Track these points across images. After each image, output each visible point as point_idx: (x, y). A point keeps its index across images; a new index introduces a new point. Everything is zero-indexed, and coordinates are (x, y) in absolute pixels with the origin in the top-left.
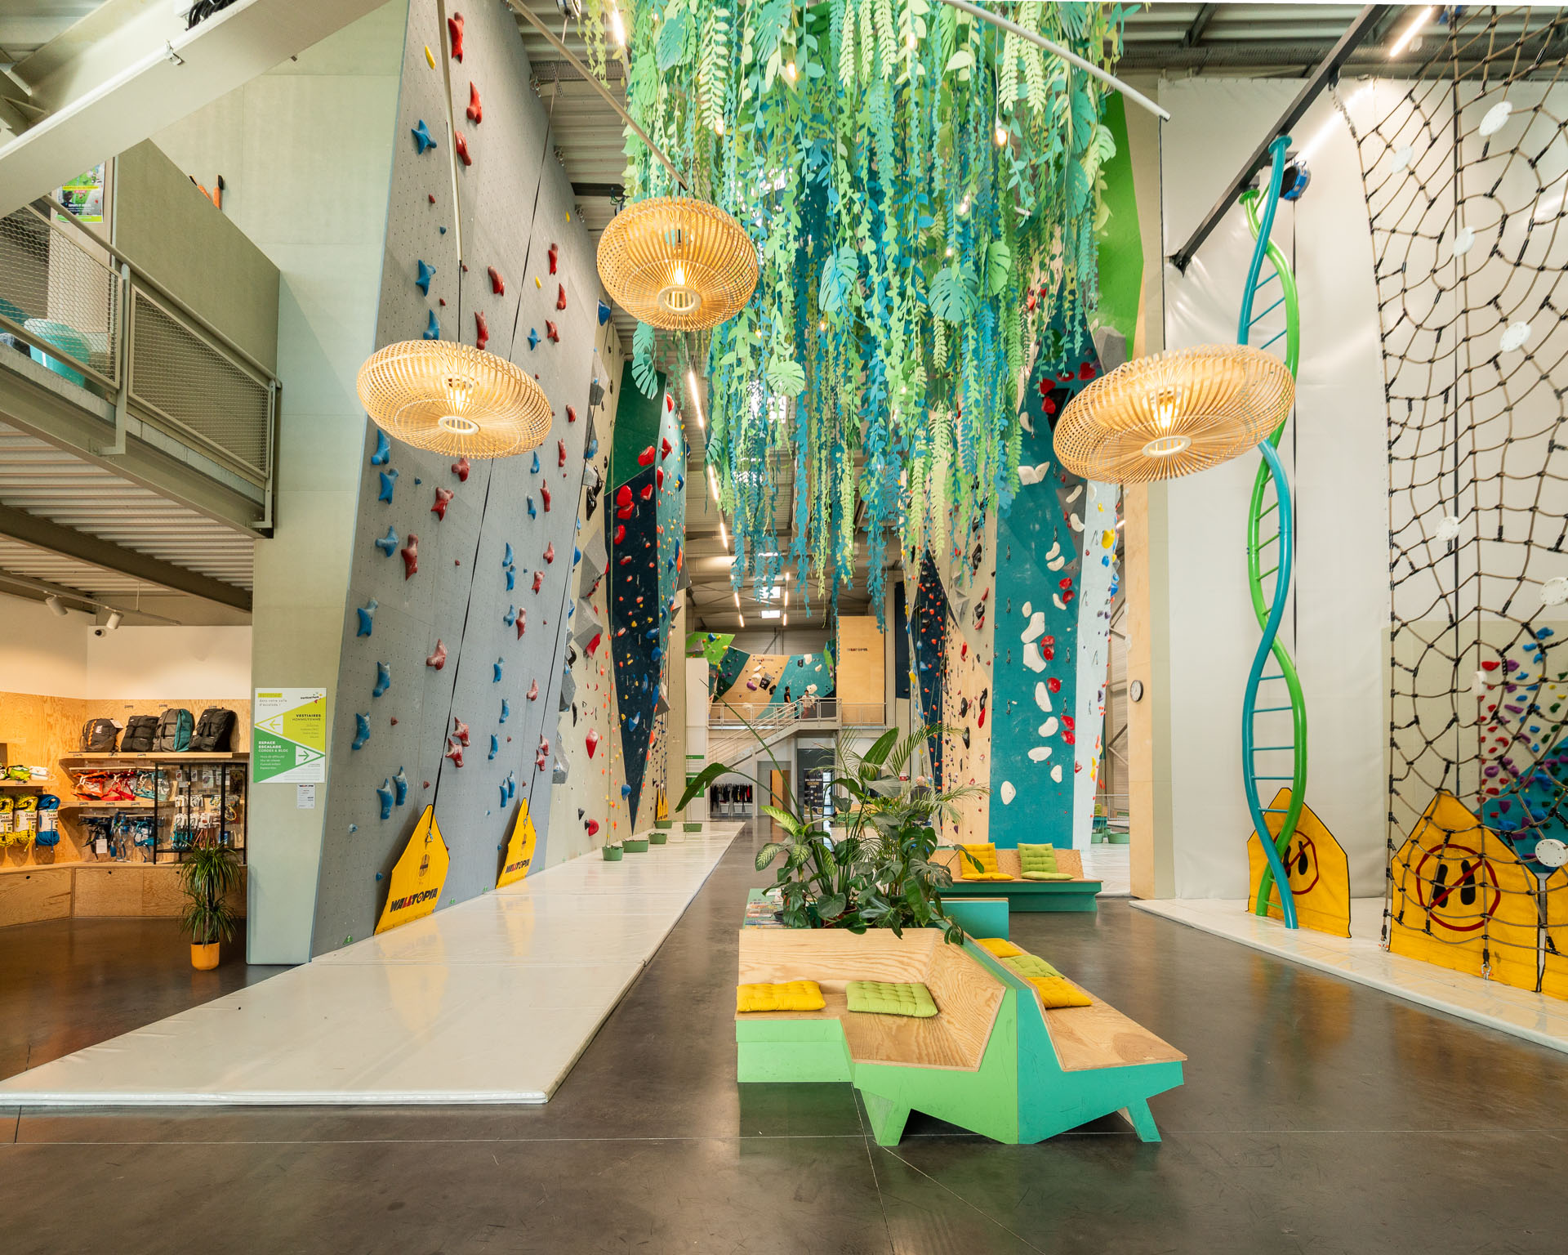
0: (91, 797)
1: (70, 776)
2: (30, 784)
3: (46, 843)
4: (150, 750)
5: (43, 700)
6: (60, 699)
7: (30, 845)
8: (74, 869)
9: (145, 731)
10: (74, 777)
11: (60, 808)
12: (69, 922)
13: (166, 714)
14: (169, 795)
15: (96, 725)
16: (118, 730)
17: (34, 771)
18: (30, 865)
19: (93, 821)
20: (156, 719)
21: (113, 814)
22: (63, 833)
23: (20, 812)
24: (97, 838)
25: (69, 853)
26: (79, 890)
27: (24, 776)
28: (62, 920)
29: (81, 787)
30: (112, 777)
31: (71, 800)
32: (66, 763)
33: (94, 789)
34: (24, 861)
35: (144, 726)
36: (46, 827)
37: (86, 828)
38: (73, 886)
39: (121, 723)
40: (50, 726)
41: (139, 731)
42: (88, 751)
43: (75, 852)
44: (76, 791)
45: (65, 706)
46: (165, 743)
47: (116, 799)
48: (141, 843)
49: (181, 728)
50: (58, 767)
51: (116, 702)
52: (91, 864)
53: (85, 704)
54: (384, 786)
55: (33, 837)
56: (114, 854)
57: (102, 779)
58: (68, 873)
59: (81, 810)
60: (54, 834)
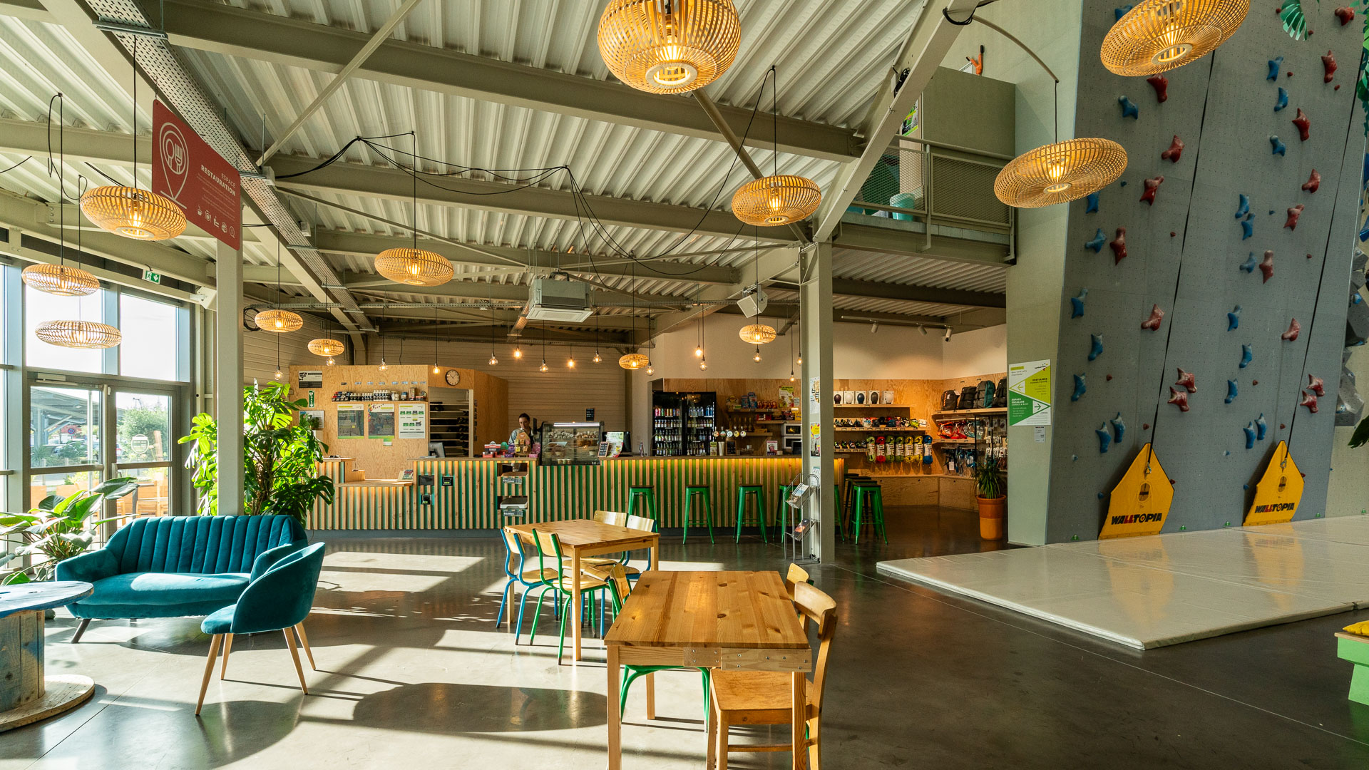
0: (946, 437)
1: (937, 425)
2: (919, 429)
3: (927, 461)
4: (972, 408)
5: (924, 382)
6: (931, 381)
7: (921, 463)
8: (939, 478)
9: (970, 395)
10: (938, 425)
11: (933, 443)
12: (937, 507)
13: (979, 385)
14: (983, 436)
15: (947, 394)
16: (958, 396)
17: (920, 422)
18: (921, 474)
19: (947, 451)
20: (975, 388)
21: (956, 447)
22: (934, 457)
23: (916, 445)
24: (950, 461)
25: (938, 469)
26: (942, 490)
27: (916, 425)
28: (934, 506)
29: (941, 431)
30: (955, 425)
31: (938, 439)
32: (935, 417)
33: (948, 432)
34: (918, 472)
35: (969, 393)
36: (927, 454)
37: (945, 454)
38: (939, 488)
39: (958, 393)
40: (927, 397)
41: (967, 397)
42: (944, 410)
43: (941, 469)
44: (939, 434)
45: (934, 384)
46: (979, 403)
47: (958, 438)
48: (970, 465)
49: (988, 393)
50: (931, 419)
51: (957, 379)
52: (947, 476)
53: (942, 382)
54: (1102, 427)
55: (921, 459)
56: (957, 471)
57: (950, 426)
58: (936, 479)
59: (942, 444)
60: (930, 457)
